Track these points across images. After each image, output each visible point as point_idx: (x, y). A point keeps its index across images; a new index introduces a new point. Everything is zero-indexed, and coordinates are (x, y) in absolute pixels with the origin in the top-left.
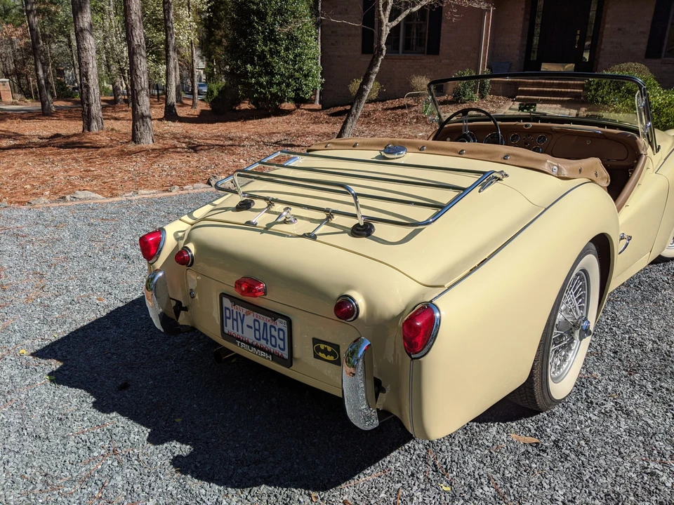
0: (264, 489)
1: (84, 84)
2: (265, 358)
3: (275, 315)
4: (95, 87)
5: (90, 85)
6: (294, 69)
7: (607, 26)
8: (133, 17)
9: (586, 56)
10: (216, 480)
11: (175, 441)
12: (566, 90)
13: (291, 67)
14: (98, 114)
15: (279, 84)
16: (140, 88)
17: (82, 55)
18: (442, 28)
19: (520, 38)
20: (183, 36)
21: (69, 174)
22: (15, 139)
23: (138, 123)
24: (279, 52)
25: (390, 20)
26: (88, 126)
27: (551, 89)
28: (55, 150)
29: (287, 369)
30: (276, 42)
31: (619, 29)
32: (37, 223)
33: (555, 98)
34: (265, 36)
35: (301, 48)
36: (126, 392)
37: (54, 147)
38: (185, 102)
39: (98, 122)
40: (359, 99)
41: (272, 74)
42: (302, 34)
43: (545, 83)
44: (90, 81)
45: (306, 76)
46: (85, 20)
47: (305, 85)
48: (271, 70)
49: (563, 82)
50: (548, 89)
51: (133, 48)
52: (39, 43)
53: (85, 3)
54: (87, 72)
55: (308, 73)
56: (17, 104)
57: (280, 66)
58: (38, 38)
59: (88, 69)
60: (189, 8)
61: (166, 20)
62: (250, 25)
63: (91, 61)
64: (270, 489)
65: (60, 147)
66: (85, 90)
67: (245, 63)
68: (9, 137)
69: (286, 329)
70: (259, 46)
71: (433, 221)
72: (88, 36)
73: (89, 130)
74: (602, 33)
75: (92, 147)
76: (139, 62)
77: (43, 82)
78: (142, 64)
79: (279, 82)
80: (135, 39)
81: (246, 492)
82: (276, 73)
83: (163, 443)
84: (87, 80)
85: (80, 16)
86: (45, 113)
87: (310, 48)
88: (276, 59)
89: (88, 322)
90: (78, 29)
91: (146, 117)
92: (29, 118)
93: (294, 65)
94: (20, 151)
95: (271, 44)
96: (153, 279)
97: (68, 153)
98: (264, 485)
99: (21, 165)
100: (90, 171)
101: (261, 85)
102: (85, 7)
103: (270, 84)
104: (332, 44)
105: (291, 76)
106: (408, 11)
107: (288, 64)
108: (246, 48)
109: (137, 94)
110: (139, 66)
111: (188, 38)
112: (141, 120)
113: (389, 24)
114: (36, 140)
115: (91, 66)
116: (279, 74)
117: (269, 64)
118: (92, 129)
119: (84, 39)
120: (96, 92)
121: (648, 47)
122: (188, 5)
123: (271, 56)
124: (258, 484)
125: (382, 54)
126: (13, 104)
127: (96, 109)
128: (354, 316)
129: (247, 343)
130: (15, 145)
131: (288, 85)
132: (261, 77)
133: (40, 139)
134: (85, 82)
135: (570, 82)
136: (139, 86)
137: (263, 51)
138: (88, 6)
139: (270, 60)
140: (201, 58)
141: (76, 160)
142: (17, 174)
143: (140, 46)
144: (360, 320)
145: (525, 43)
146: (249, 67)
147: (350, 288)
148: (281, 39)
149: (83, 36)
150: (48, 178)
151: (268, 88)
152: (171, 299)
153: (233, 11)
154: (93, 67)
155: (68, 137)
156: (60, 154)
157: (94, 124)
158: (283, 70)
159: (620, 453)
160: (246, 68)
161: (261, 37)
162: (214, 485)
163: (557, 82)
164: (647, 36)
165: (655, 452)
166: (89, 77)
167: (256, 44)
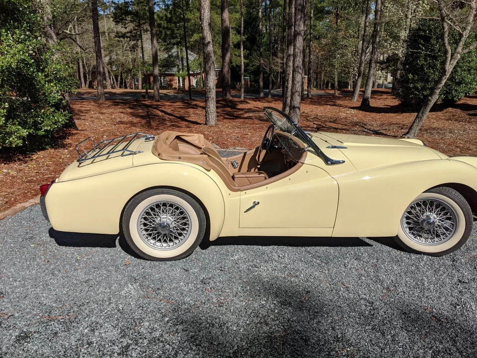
91: (296, 108)
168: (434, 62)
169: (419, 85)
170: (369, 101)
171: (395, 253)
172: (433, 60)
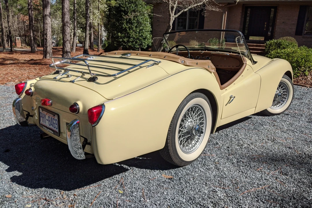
0: (43, 189)
1: (45, 38)
2: (51, 133)
3: (54, 114)
4: (49, 40)
5: (48, 39)
6: (139, 36)
7: (278, 21)
8: (65, 10)
9: (269, 33)
10: (26, 185)
11: (17, 171)
12: (259, 48)
13: (138, 35)
14: (50, 51)
15: (132, 42)
16: (66, 40)
17: (45, 26)
18: (205, 20)
19: (239, 25)
20: (95, 21)
21: (30, 74)
22: (14, 61)
23: (65, 55)
24: (133, 28)
25: (175, 14)
26: (45, 56)
27: (253, 47)
28: (28, 65)
29: (58, 137)
30: (132, 24)
31: (283, 22)
32: (5, 91)
33: (254, 51)
34: (127, 21)
35: (143, 27)
36: (7, 153)
37: (28, 64)
38: (95, 49)
39: (49, 54)
40: (160, 47)
41: (129, 37)
42: (144, 21)
43: (250, 45)
44: (48, 37)
45: (144, 39)
46: (47, 11)
47: (144, 42)
48: (129, 36)
49: (258, 44)
50: (251, 47)
51: (65, 23)
52: (33, 22)
53: (48, 5)
54: (46, 33)
55: (145, 38)
56: (23, 48)
57: (133, 34)
58: (32, 20)
59: (47, 32)
60: (99, 10)
61: (86, 14)
62: (121, 16)
63: (49, 29)
64: (46, 189)
65: (32, 64)
66: (45, 41)
67: (118, 32)
68: (12, 60)
69: (57, 119)
70: (124, 25)
71: (117, 75)
72: (48, 18)
73: (46, 58)
74: (276, 24)
75: (45, 64)
76: (67, 29)
77: (32, 38)
78: (68, 30)
79: (132, 41)
80: (66, 19)
81: (36, 190)
82: (131, 37)
83: (11, 172)
84: (46, 36)
85: (45, 10)
86: (32, 52)
87: (146, 27)
88: (131, 31)
89: (6, 127)
90: (44, 15)
91: (68, 52)
92: (25, 54)
93: (139, 34)
94: (13, 65)
95: (129, 24)
96: (16, 101)
97: (33, 67)
98: (44, 188)
99: (10, 70)
100: (39, 73)
101: (124, 42)
102: (48, 6)
103: (128, 41)
104: (157, 26)
105: (138, 39)
106: (183, 11)
107: (137, 33)
108: (118, 26)
109: (65, 42)
110: (67, 31)
111: (97, 22)
112: (66, 54)
113: (174, 16)
114: (22, 61)
115: (48, 31)
116: (133, 38)
117: (128, 33)
118: (47, 57)
119: (46, 19)
120: (50, 42)
121: (296, 30)
122: (98, 8)
123: (129, 30)
124: (41, 187)
125: (170, 28)
126: (21, 48)
127: (49, 49)
128: (78, 111)
129: (46, 127)
130: (13, 63)
131: (136, 42)
132: (125, 39)
133: (25, 61)
134: (46, 37)
135: (261, 45)
136: (66, 39)
137: (126, 28)
138: (49, 5)
139: (129, 31)
140: (105, 31)
141: (35, 69)
142: (8, 74)
143: (67, 22)
144: (80, 113)
145: (242, 27)
146: (119, 34)
147: (78, 100)
148: (134, 23)
149: (46, 18)
150: (20, 75)
151: (127, 43)
152: (24, 110)
153: (114, 10)
154: (49, 31)
155: (36, 60)
156: (29, 67)
157: (48, 55)
158: (134, 36)
159: (206, 183)
160: (118, 34)
161: (125, 21)
162: (24, 187)
163: (256, 44)
164: (296, 25)
165: (222, 184)
166: (47, 35)
167: (123, 24)
168: (131, 26)
169: (125, 40)
170: (88, 52)
171: (266, 119)
172: (131, 25)
